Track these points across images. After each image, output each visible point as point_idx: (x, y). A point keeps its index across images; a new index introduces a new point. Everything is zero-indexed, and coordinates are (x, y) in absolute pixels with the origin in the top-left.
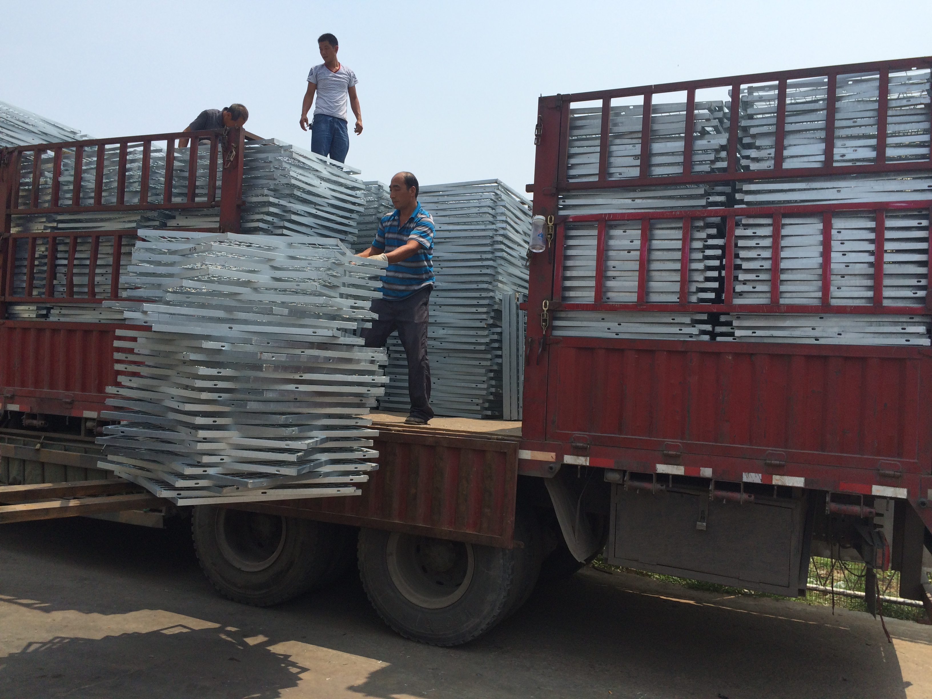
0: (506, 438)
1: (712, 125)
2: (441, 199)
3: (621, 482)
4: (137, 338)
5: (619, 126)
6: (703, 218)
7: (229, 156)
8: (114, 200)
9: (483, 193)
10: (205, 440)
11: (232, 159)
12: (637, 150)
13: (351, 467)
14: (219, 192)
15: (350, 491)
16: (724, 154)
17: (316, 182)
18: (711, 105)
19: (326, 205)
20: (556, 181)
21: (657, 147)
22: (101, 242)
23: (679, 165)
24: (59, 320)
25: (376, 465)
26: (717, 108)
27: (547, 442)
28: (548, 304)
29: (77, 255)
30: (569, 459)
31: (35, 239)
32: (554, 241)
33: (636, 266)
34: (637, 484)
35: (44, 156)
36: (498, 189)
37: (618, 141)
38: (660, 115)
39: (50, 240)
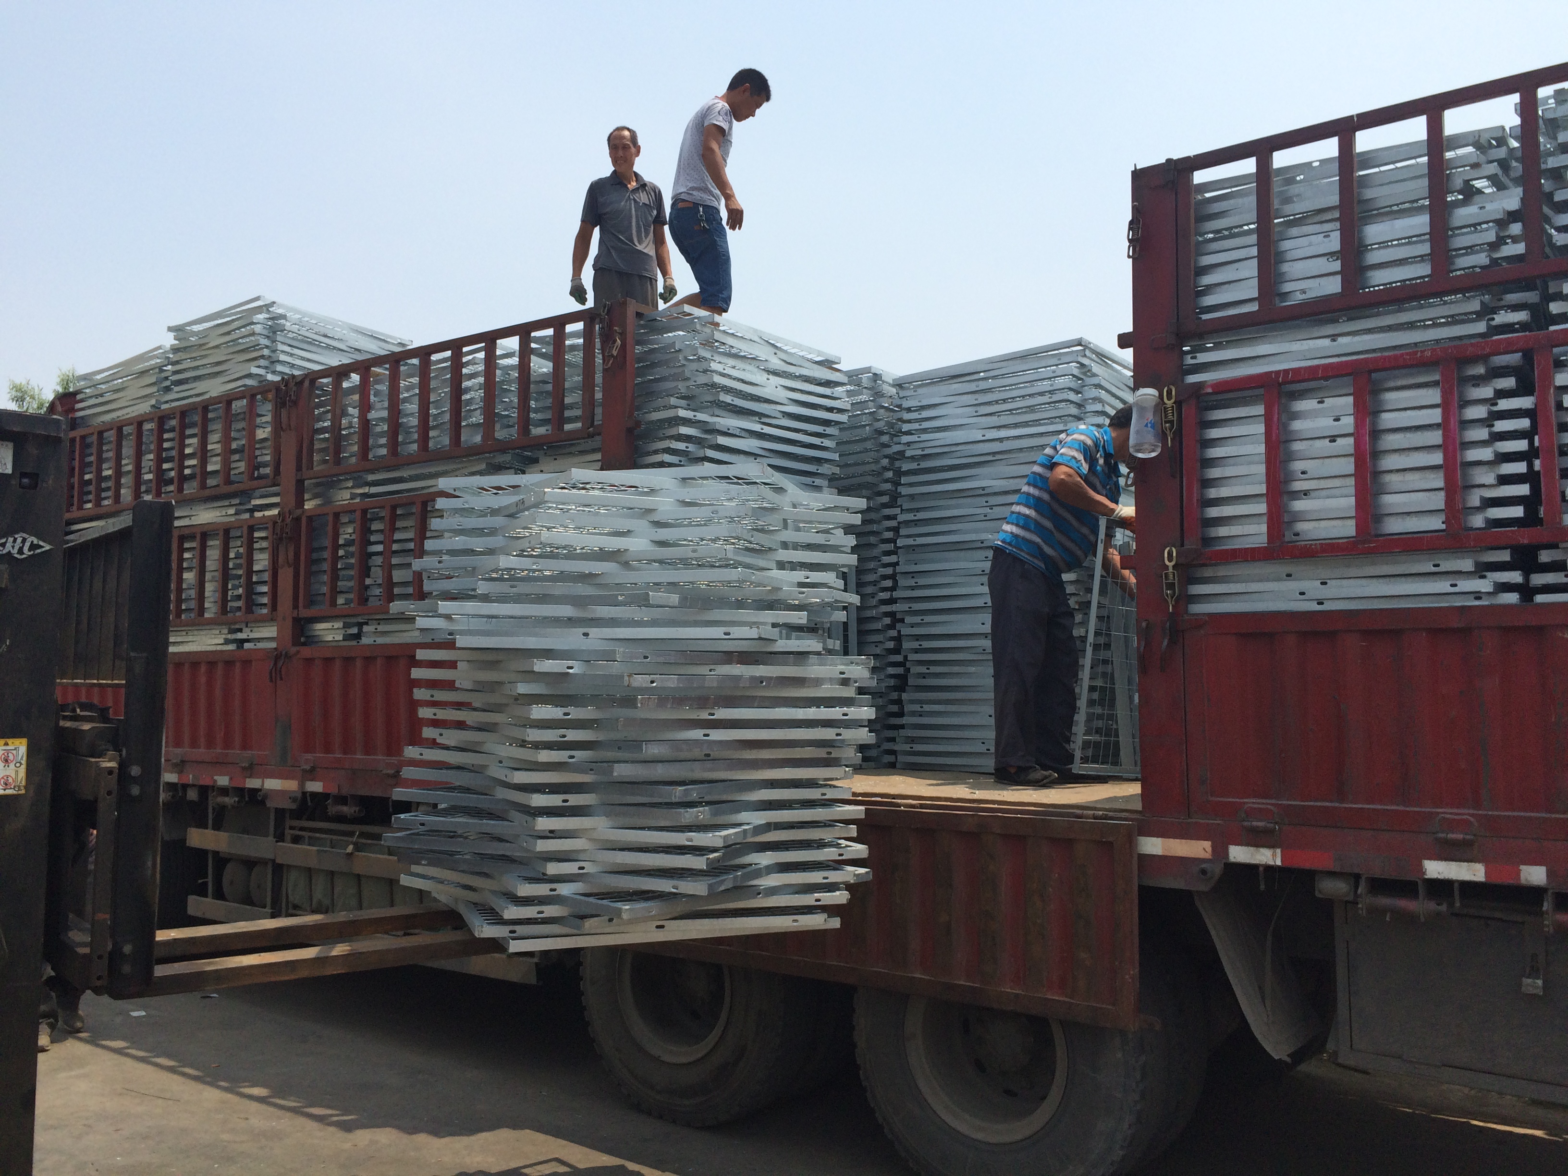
0: (1111, 814)
1: (1485, 175)
2: (983, 385)
3: (1351, 898)
4: (456, 662)
5: (1293, 202)
6: (1483, 358)
7: (611, 348)
8: (446, 441)
9: (1056, 365)
10: (552, 834)
11: (615, 353)
12: (1334, 243)
13: (816, 877)
14: (599, 411)
15: (816, 921)
16: (1516, 228)
17: (759, 377)
18: (1480, 136)
19: (779, 415)
20: (1175, 321)
21: (1374, 232)
22: (430, 511)
23: (1422, 261)
24: (375, 641)
25: (867, 873)
26: (1494, 142)
27: (1192, 820)
28: (1174, 554)
29: (397, 536)
30: (1239, 854)
31: (337, 515)
32: (1179, 435)
33: (1347, 464)
34: (1385, 901)
35: (345, 385)
36: (1085, 356)
37: (1294, 231)
38: (1376, 170)
39: (358, 514)
